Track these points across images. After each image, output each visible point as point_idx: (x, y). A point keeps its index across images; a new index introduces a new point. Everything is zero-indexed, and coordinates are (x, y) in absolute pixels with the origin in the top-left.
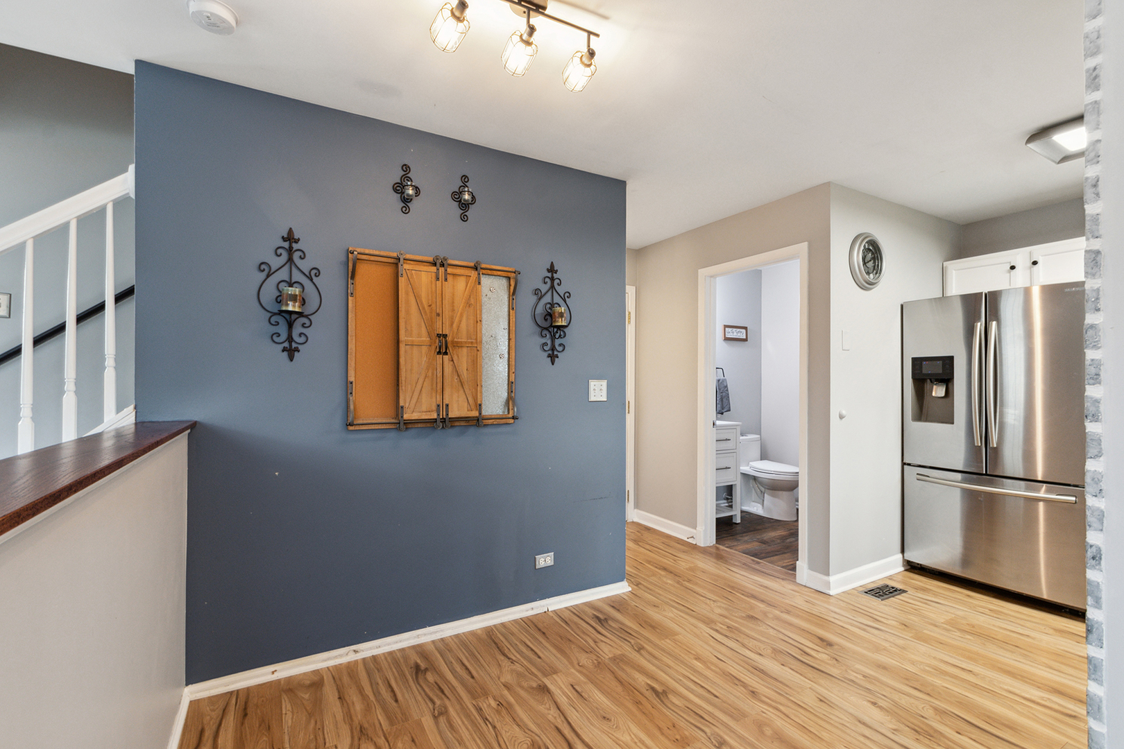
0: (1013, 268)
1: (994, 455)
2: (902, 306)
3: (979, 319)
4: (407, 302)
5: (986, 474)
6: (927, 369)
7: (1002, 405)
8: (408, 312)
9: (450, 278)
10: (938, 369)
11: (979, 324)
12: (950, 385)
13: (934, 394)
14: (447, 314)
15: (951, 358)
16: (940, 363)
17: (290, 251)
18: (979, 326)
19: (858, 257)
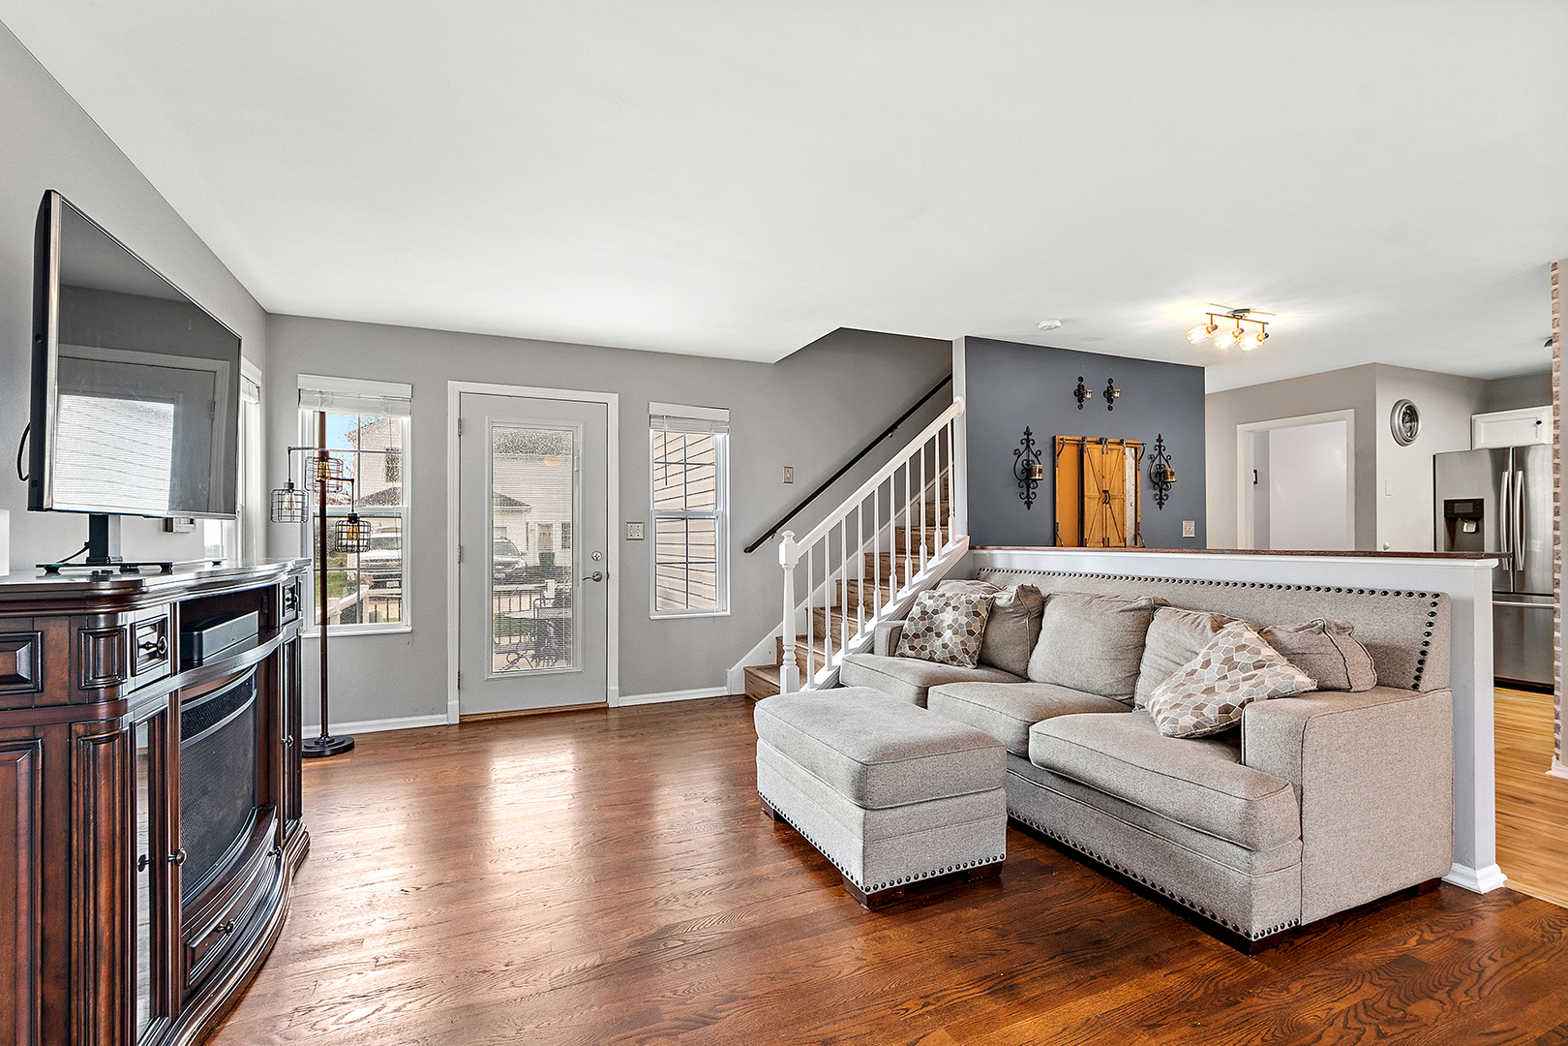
0: (1539, 423)
1: (1522, 576)
2: (1434, 456)
3: (1507, 469)
4: (1088, 468)
5: (1514, 593)
6: (1458, 510)
7: (1529, 537)
8: (1088, 478)
9: (1109, 451)
10: (1469, 509)
11: (1507, 473)
12: (1480, 522)
13: (1465, 530)
14: (1108, 477)
15: (1481, 501)
16: (1471, 504)
17: (1028, 440)
18: (1507, 476)
19: (1398, 419)
